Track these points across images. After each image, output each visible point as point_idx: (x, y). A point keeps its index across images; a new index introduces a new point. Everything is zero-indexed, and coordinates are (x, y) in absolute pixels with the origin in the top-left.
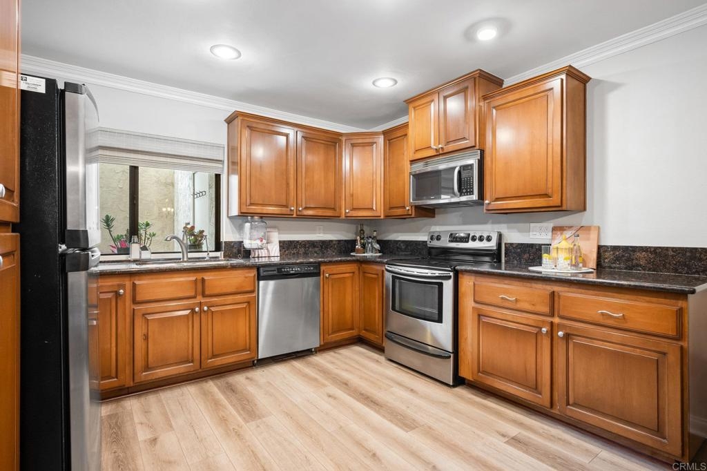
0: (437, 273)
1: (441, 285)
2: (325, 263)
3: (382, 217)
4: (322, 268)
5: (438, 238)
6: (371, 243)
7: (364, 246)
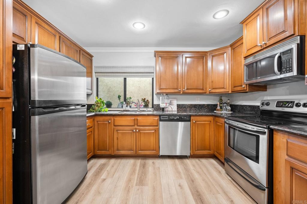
0: (256, 129)
1: (258, 137)
2: (193, 116)
3: (230, 92)
4: (192, 118)
5: (268, 104)
6: (225, 106)
7: (221, 108)
